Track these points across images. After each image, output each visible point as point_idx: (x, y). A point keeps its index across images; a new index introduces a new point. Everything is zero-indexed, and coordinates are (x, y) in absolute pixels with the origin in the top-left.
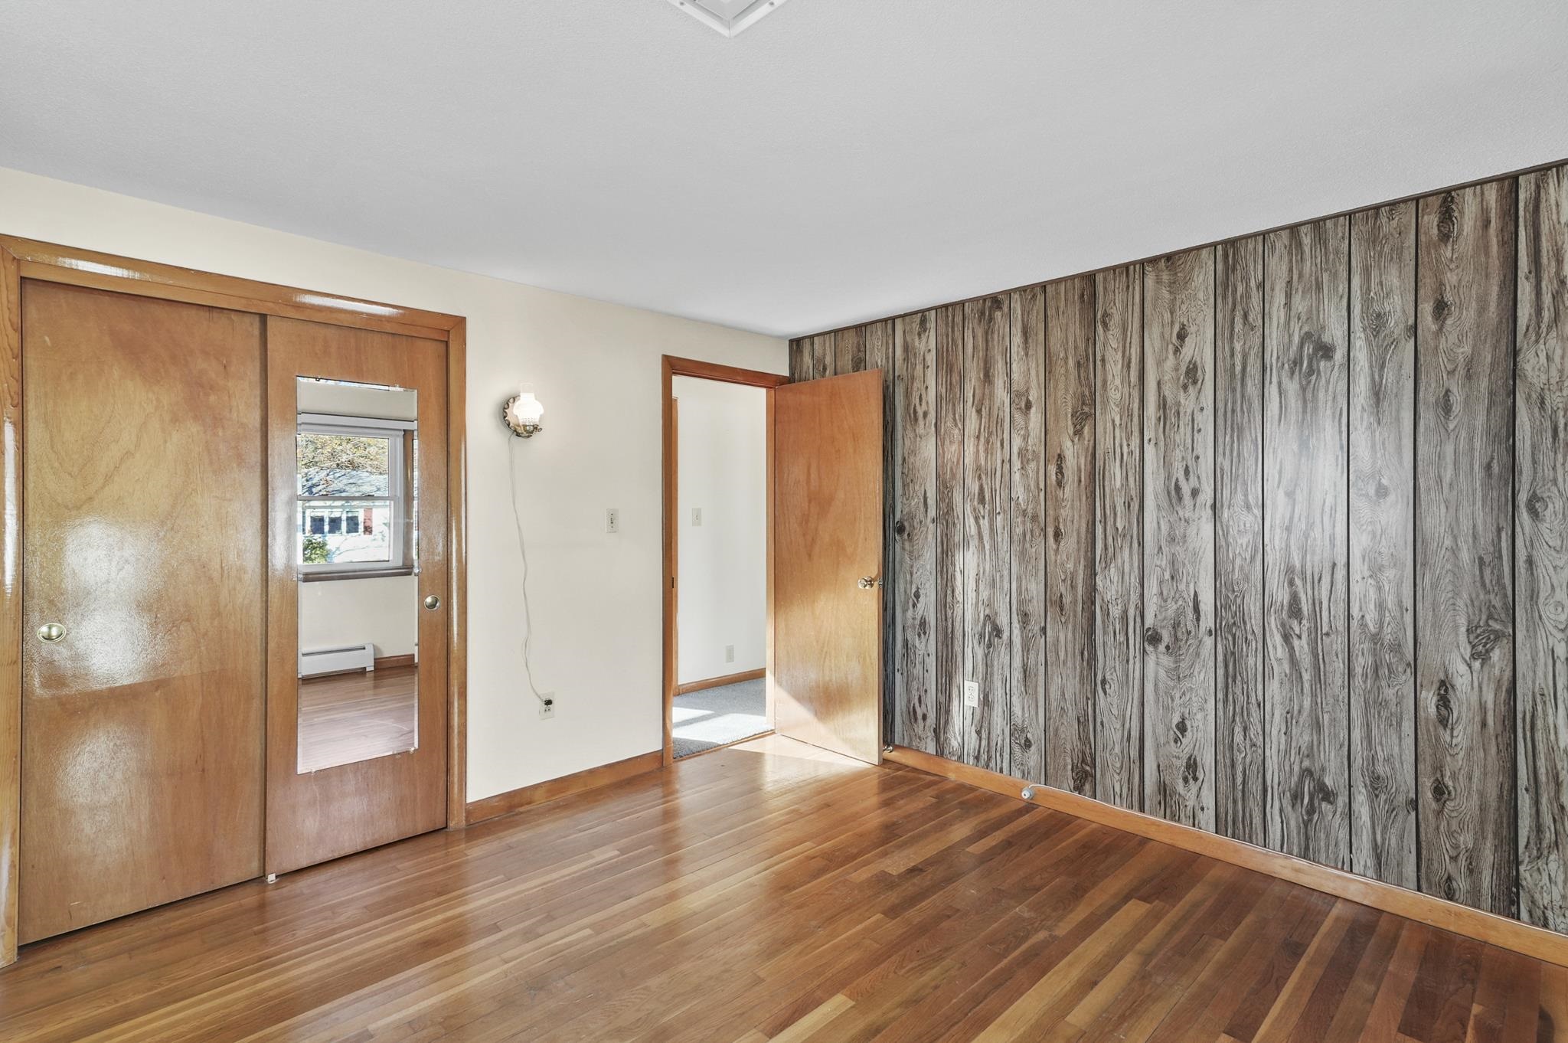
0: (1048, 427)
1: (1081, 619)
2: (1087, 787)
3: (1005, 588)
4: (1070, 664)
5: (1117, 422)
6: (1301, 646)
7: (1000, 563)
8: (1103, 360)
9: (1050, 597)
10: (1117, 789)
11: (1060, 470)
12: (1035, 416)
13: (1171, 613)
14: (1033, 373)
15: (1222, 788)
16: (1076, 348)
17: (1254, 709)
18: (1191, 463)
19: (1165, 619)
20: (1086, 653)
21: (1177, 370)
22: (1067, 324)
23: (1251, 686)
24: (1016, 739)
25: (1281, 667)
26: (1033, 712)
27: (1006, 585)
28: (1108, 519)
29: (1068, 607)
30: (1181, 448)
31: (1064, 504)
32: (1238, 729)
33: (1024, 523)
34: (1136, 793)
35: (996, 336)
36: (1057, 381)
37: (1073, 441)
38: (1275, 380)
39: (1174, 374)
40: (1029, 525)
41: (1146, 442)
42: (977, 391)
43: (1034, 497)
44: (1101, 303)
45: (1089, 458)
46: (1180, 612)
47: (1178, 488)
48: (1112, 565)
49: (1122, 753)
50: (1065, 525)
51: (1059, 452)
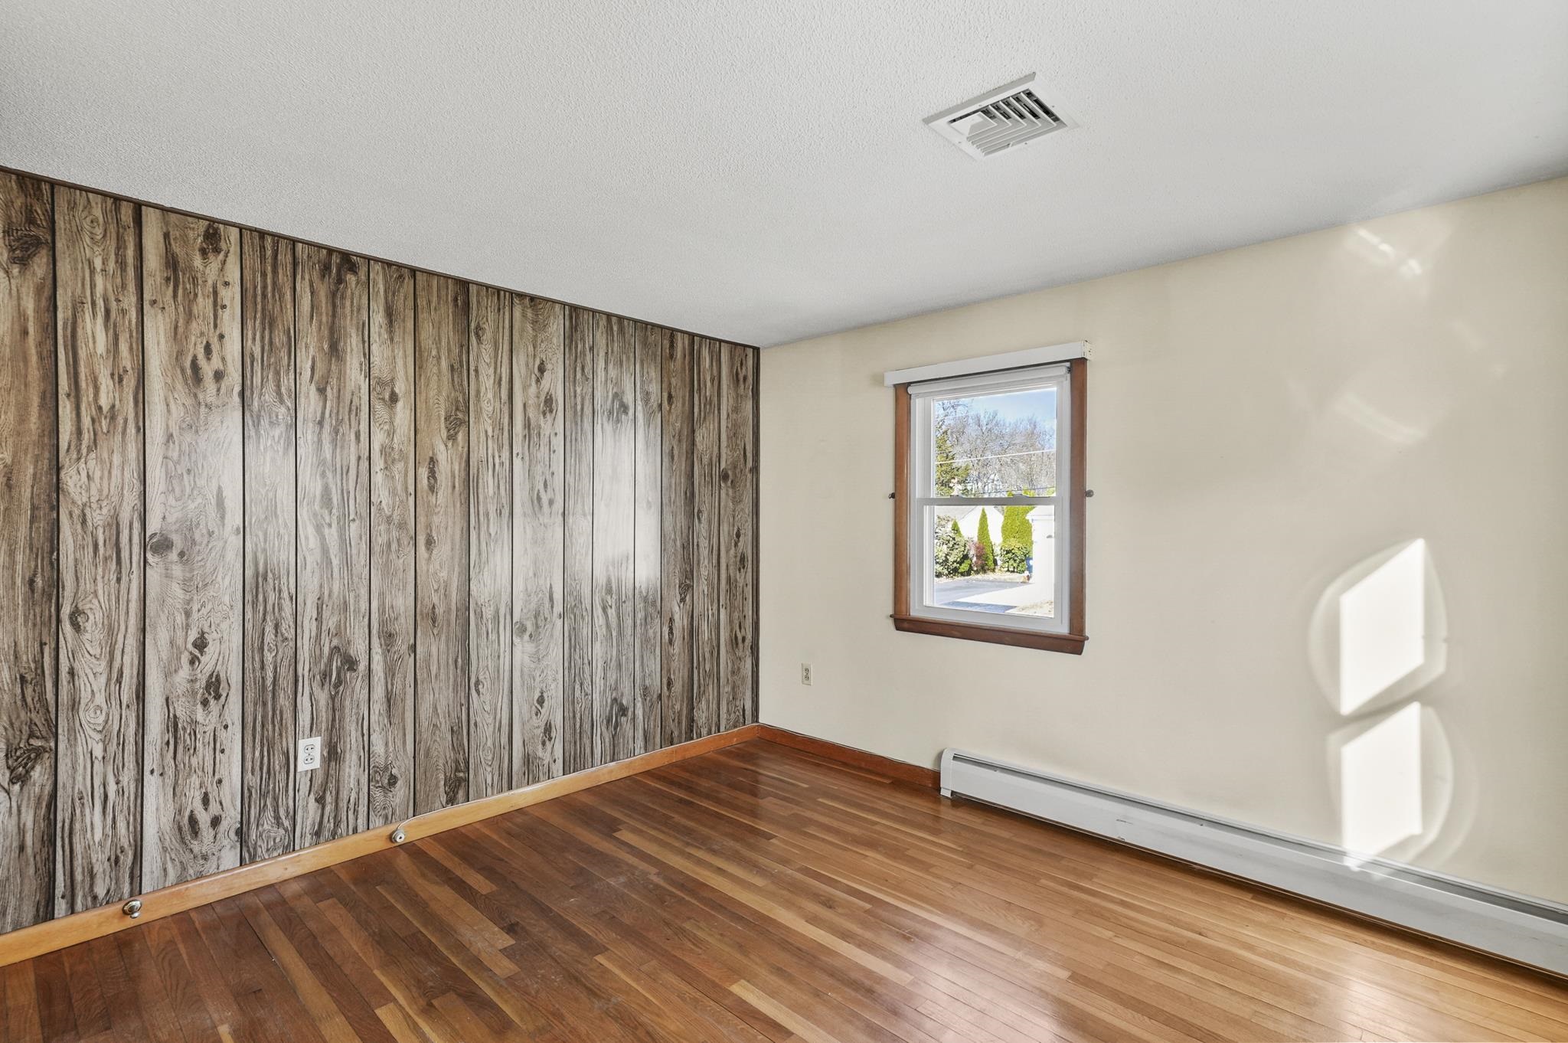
0: (418, 427)
1: (455, 629)
2: (461, 794)
3: (363, 610)
4: (443, 676)
5: (490, 434)
6: (612, 612)
7: (356, 579)
8: (476, 371)
9: (422, 611)
10: (489, 781)
11: (432, 474)
12: (403, 413)
13: (533, 606)
14: (400, 363)
15: (567, 736)
16: (449, 350)
17: (586, 667)
18: (548, 477)
19: (529, 611)
20: (460, 660)
21: (538, 397)
22: (440, 323)
23: (585, 650)
24: (378, 782)
25: (601, 631)
26: (399, 743)
27: (364, 606)
28: (481, 526)
29: (441, 618)
30: (542, 464)
31: (436, 510)
32: (577, 686)
33: (388, 531)
34: (505, 776)
35: (348, 303)
36: (428, 379)
37: (446, 446)
38: (600, 421)
39: (536, 399)
40: (395, 534)
41: (514, 455)
42: (318, 364)
43: (401, 502)
44: (474, 314)
45: (463, 465)
46: (540, 604)
47: (539, 499)
48: (486, 569)
49: (494, 744)
50: (438, 533)
51: (431, 455)
